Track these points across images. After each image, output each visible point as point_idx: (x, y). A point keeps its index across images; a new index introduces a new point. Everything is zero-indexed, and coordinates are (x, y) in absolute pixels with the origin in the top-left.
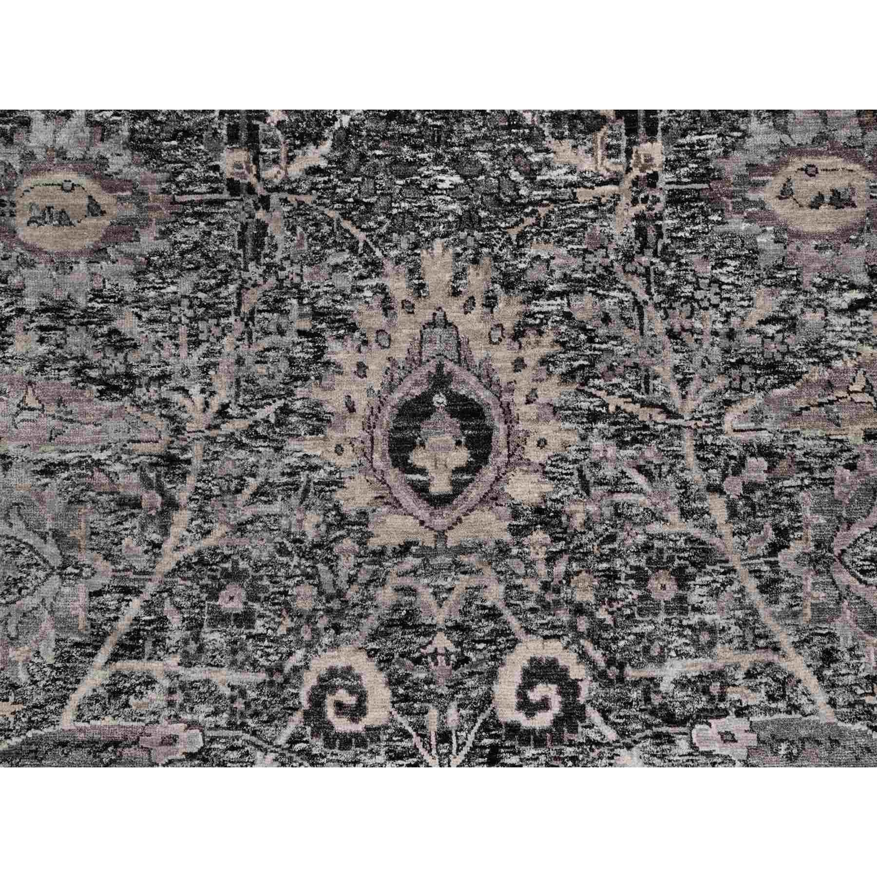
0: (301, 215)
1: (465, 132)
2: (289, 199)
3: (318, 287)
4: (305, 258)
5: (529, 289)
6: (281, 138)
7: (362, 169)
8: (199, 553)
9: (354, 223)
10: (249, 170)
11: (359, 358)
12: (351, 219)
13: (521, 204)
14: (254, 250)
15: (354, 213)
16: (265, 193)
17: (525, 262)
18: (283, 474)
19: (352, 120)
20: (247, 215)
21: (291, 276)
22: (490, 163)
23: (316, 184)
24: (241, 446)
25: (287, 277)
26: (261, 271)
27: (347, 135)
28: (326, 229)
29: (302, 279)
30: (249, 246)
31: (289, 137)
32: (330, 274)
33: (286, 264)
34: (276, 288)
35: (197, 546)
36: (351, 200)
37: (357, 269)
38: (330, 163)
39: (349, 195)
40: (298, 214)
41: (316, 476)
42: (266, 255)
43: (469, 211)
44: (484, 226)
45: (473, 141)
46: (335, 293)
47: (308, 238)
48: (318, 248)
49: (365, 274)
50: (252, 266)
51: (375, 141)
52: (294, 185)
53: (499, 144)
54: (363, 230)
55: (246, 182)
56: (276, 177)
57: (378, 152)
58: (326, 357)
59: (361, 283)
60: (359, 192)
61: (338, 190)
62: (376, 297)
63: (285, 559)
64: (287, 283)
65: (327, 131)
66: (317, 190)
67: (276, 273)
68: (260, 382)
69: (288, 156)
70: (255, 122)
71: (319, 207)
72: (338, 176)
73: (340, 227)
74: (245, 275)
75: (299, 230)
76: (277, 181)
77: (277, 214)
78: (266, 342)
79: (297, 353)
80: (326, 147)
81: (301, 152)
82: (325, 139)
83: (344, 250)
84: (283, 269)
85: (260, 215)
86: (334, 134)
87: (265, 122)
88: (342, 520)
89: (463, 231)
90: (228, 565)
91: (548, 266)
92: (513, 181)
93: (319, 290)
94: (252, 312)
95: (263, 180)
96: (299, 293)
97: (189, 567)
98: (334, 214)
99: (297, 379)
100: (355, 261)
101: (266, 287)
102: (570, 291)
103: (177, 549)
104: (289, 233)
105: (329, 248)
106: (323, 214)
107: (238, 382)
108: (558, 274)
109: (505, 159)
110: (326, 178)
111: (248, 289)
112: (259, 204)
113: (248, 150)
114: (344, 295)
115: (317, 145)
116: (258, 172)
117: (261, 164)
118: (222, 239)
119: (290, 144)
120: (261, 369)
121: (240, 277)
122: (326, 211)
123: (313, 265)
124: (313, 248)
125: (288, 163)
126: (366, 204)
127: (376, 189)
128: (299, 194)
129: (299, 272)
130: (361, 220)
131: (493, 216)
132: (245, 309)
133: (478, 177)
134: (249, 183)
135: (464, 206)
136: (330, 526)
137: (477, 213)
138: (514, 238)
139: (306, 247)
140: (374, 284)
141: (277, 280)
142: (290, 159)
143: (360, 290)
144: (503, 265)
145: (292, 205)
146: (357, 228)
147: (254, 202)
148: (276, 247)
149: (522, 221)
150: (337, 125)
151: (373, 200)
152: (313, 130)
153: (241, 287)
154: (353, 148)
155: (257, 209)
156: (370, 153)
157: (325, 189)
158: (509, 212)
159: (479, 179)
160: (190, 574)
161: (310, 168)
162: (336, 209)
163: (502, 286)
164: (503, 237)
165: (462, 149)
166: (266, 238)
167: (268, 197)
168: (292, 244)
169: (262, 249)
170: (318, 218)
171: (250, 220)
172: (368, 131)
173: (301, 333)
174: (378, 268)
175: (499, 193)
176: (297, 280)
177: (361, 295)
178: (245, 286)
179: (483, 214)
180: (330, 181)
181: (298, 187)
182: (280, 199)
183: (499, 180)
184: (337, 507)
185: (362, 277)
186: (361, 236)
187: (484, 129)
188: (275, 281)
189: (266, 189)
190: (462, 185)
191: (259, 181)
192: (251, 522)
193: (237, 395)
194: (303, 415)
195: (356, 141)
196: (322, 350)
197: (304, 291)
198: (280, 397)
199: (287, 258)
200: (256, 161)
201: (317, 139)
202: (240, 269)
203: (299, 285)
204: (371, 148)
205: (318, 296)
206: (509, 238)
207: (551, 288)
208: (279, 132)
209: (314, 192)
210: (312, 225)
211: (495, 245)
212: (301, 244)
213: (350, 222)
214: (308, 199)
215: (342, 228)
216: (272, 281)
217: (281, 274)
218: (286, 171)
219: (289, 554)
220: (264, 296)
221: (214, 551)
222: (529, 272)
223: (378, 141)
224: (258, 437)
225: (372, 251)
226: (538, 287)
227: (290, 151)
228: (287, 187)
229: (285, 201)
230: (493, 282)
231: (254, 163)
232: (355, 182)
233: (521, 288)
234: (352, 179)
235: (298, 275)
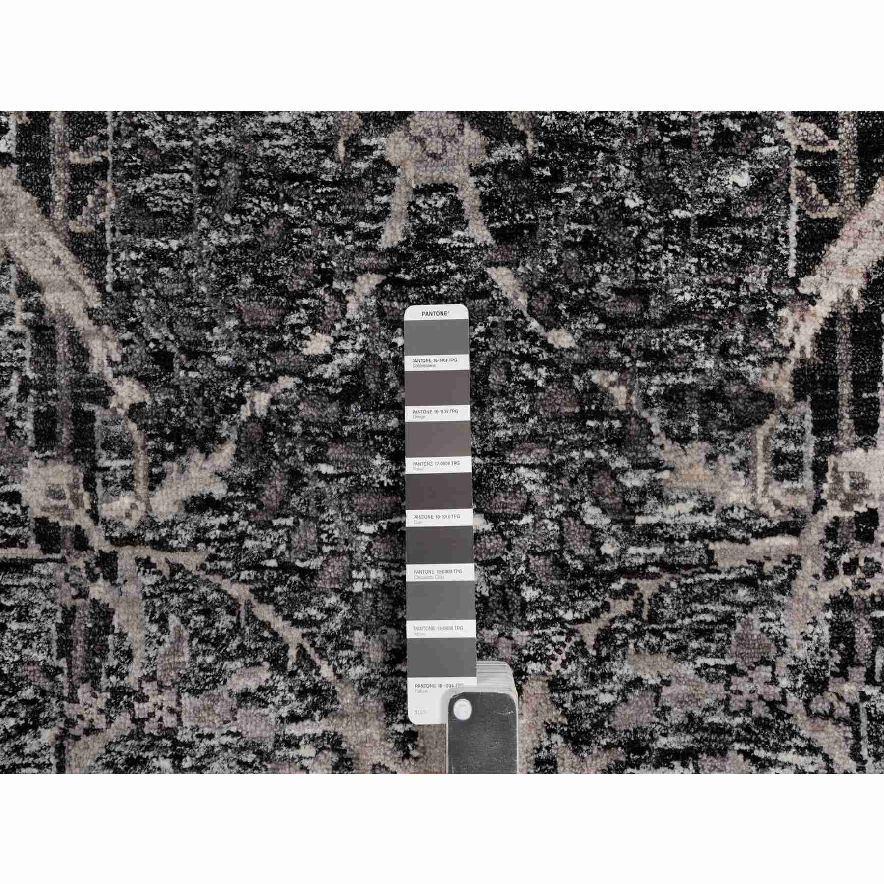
0: (178, 592)
1: (495, 427)
2: (153, 560)
3: (211, 736)
4: (185, 678)
5: (620, 744)
6: (138, 438)
7: (295, 501)
9: (278, 610)
10: (77, 500)
12: (272, 600)
13: (603, 573)
14: (87, 661)
15: (278, 589)
16: (107, 548)
17: (611, 692)
19: (273, 401)
20: (74, 592)
21: (158, 713)
22: (545, 490)
23: (206, 530)
25: (151, 715)
26: (101, 703)
27: (266, 431)
28: (225, 622)
29: (179, 720)
30: (79, 651)
31: (151, 437)
32: (233, 711)
33: (149, 688)
34: (131, 737)
36: (273, 563)
37: (284, 702)
38: (231, 488)
39: (269, 554)
40: (171, 591)
42: (111, 671)
43: (502, 588)
44: (531, 618)
45: (509, 446)
46: (242, 749)
47: (192, 637)
48: (210, 659)
49: (299, 712)
50: (83, 692)
51: (319, 444)
52: (164, 532)
53: (560, 453)
54: (296, 623)
55: (71, 524)
56: (128, 515)
57: (325, 469)
59: (293, 730)
60: (289, 548)
61: (248, 543)
62: (321, 757)
64: (151, 727)
65: (225, 424)
66: (208, 542)
67: (130, 706)
69: (151, 475)
70: (87, 406)
71: (211, 578)
72: (247, 515)
73: (251, 617)
74: (72, 710)
75: (174, 621)
76: (130, 525)
77: (131, 590)
80: (224, 457)
81: (175, 466)
82: (223, 441)
83: (259, 664)
84: (144, 699)
85: (99, 590)
86: (240, 431)
87: (106, 405)
89: (490, 628)
91: (657, 699)
92: (589, 527)
93: (214, 742)
95: (104, 521)
96: (173, 747)
98: (239, 591)
100: (281, 686)
101: (111, 734)
102: (699, 750)
104: (154, 628)
105: (232, 659)
106: (218, 590)
108: (676, 716)
109: (573, 482)
110: (224, 519)
111: (77, 738)
112: (97, 570)
113: (75, 463)
114: (260, 753)
115: (206, 452)
116: (94, 505)
117: (100, 490)
118: (28, 639)
119: (155, 451)
121: (62, 714)
122: (226, 584)
123: (201, 692)
124: (200, 659)
125: (152, 488)
126: (304, 572)
127: (321, 543)
128: (172, 550)
129: (173, 705)
130: (293, 604)
131: (550, 598)
133: (520, 518)
134: (78, 527)
135: (493, 577)
137: (518, 591)
138: (590, 641)
139: (186, 658)
140: (319, 732)
141: (134, 720)
142: (155, 481)
143: (292, 743)
144: (568, 697)
145: (159, 573)
146: (285, 618)
147: (88, 564)
148: (129, 655)
149: (606, 607)
150: (245, 412)
151: (314, 563)
152: (198, 423)
153: (64, 735)
154: (276, 458)
155: (94, 578)
156: (308, 470)
157: (222, 541)
158: (582, 588)
159: (521, 523)
161: (194, 499)
162: (244, 581)
163: (567, 737)
164: (568, 639)
165: (488, 460)
166: (110, 637)
167: (114, 556)
168: (161, 650)
169: (104, 658)
170: (210, 598)
171: (79, 602)
172: (306, 424)
174: (325, 700)
175: (561, 551)
176: (170, 721)
177: (293, 753)
178: (72, 731)
179: (530, 594)
180: (232, 524)
181: (170, 536)
182: (138, 560)
183: (560, 523)
185: (294, 718)
186: (293, 636)
187: (531, 421)
188: (128, 722)
189: (110, 539)
190: (488, 533)
191: (96, 524)
195: (283, 446)
197: (184, 744)
199: (151, 678)
200: (89, 483)
202: (61, 698)
203: (175, 731)
204: (312, 460)
206: (582, 643)
207: (662, 742)
208: (133, 427)
209: (201, 546)
210: (200, 613)
211: (553, 658)
212: (175, 651)
213: (271, 607)
214: (191, 561)
215: (255, 618)
216: (123, 721)
217: (141, 710)
218: (148, 504)
220: (108, 752)
222: (619, 711)
223: (325, 446)
225: (313, 665)
226: (637, 740)
227: (155, 463)
228: (149, 536)
229: (146, 564)
230: (550, 732)
231: (86, 489)
232: (280, 527)
233: (603, 742)
234: (275, 522)
235: (172, 711)
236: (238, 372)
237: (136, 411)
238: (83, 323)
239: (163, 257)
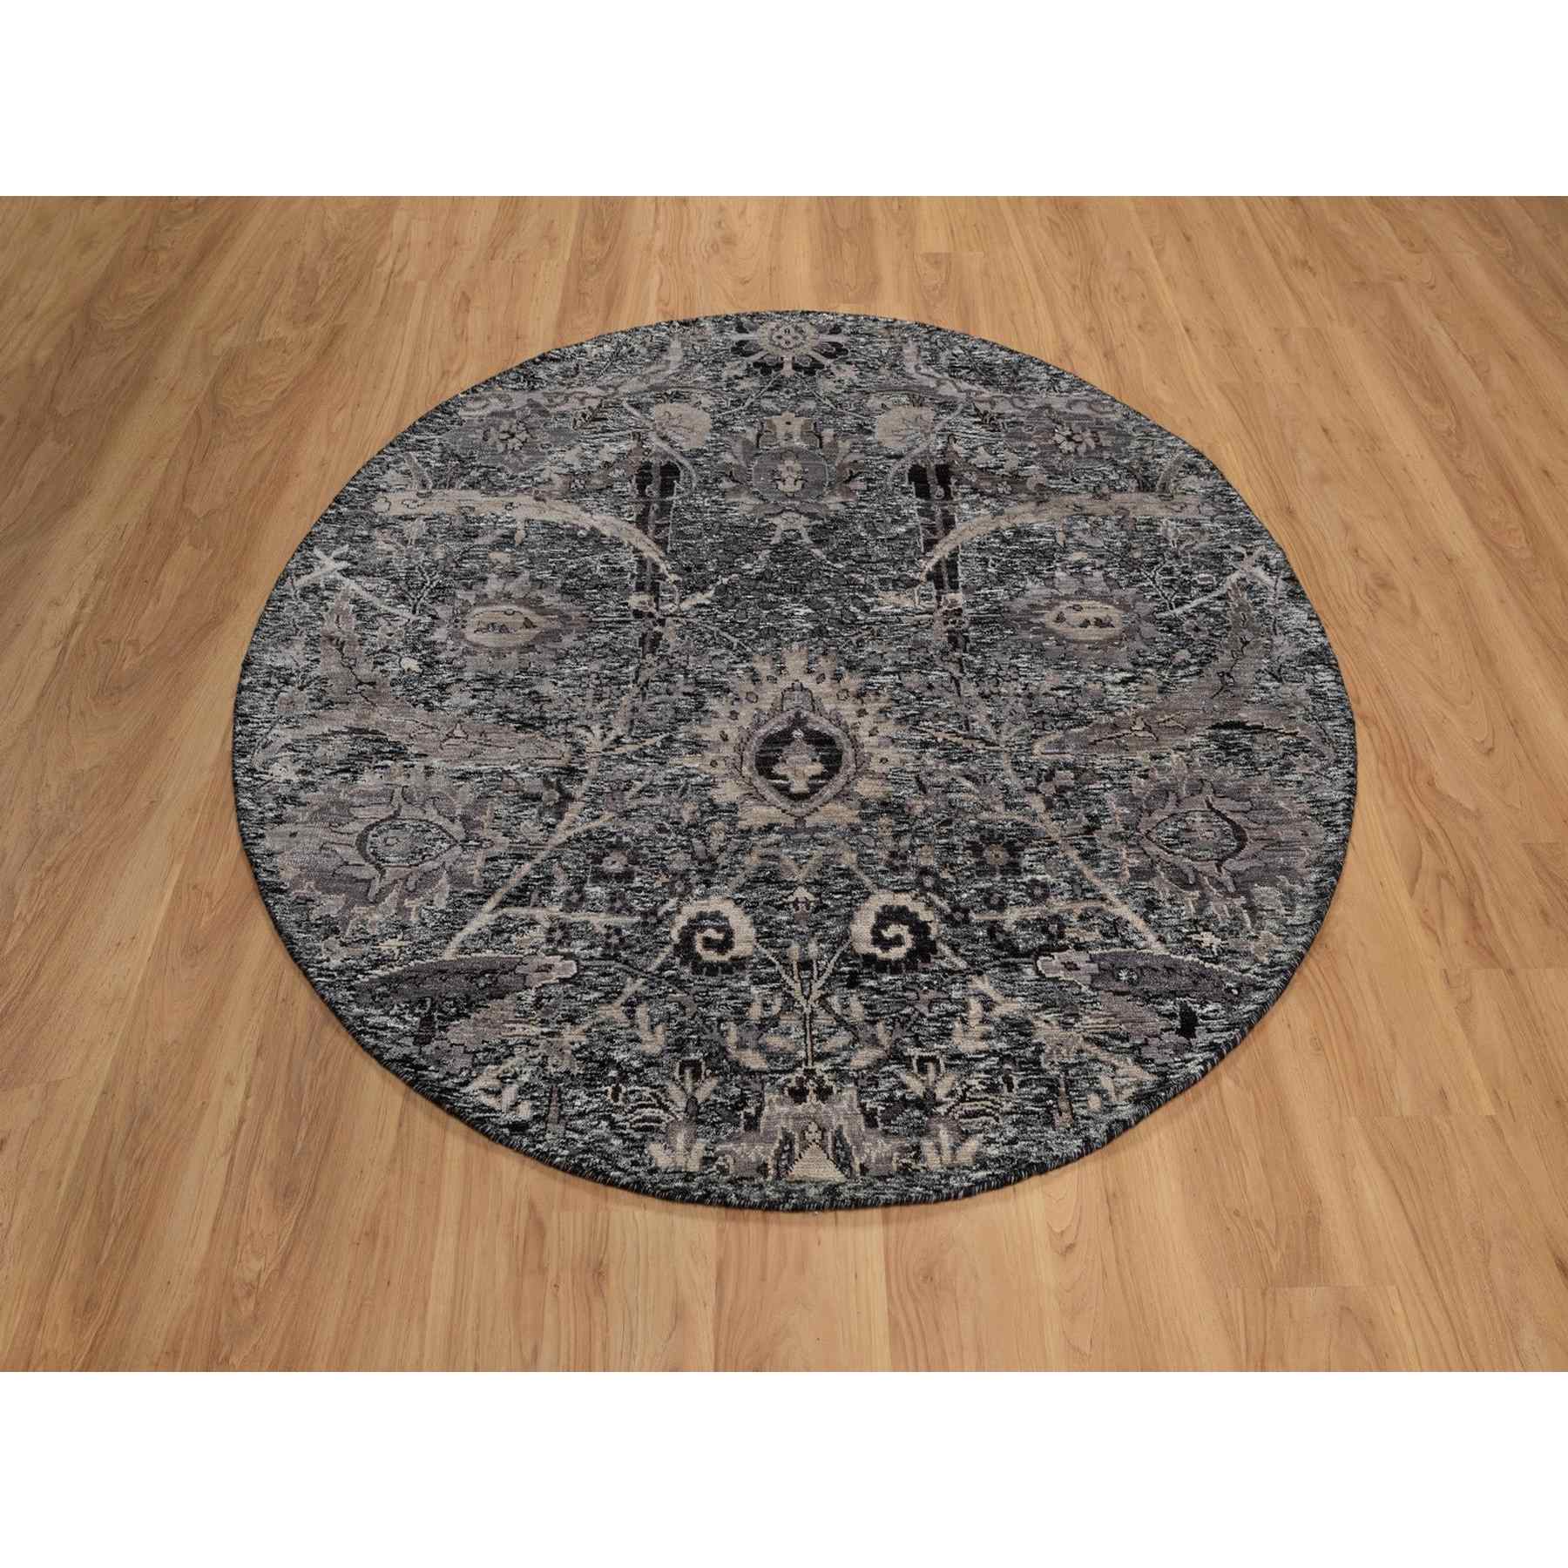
0: (689, 629)
2: (680, 621)
3: (700, 668)
4: (691, 652)
5: (868, 670)
6: (676, 589)
7: (737, 605)
8: (588, 831)
9: (730, 633)
10: (651, 605)
11: (733, 708)
12: (728, 631)
13: (859, 624)
14: (651, 647)
15: (730, 628)
16: (662, 617)
17: (863, 655)
18: (665, 779)
19: (730, 580)
20: (647, 629)
21: (679, 662)
23: (702, 613)
24: (630, 761)
25: (676, 662)
26: (655, 659)
27: (726, 588)
28: (708, 636)
29: (688, 663)
30: (647, 645)
31: (682, 589)
32: (710, 661)
33: (676, 656)
34: (667, 668)
35: (586, 827)
36: (728, 621)
37: (731, 658)
38: (712, 602)
39: (727, 619)
40: (687, 629)
41: (693, 781)
42: (660, 651)
43: (819, 627)
44: (831, 635)
46: (713, 672)
47: (694, 641)
48: (701, 647)
49: (738, 661)
51: (747, 591)
52: (685, 613)
53: (840, 593)
54: (737, 637)
55: (648, 611)
56: (671, 609)
57: (749, 597)
58: (704, 708)
59: (734, 666)
60: (735, 617)
61: (718, 616)
62: (746, 674)
63: (664, 836)
64: (676, 666)
65: (711, 586)
66: (702, 616)
67: (668, 660)
68: (651, 722)
69: (681, 598)
70: (657, 581)
71: (703, 625)
72: (718, 609)
74: (643, 661)
75: (687, 637)
76: (671, 611)
77: (670, 628)
78: (657, 699)
79: (682, 705)
80: (711, 594)
81: (691, 596)
82: (709, 590)
83: (722, 648)
84: (673, 658)
85: (657, 629)
86: (716, 588)
87: (664, 581)
88: (715, 808)
89: (814, 638)
90: (613, 840)
91: (882, 657)
92: (852, 612)
93: (701, 670)
94: (647, 682)
95: (661, 610)
96: (685, 671)
97: (578, 840)
98: (714, 629)
99: (680, 720)
100: (730, 654)
101: (659, 668)
102: (900, 672)
103: (569, 828)
104: (679, 639)
105: (710, 647)
106: (706, 628)
107: (632, 722)
108: (890, 662)
109: (845, 601)
110: (709, 610)
111: (644, 669)
112: (657, 623)
113: (651, 595)
114: (720, 673)
115: (703, 593)
116: (657, 606)
117: (660, 602)
118: (626, 642)
119: (683, 592)
120: (652, 715)
121: (639, 662)
122: (709, 627)
123: (697, 656)
124: (697, 647)
125: (681, 602)
126: (740, 623)
127: (747, 616)
128: (688, 618)
129: (686, 659)
130: (736, 632)
131: (838, 630)
132: (641, 680)
134: (650, 612)
135: (815, 625)
136: (703, 813)
137: (825, 628)
138: (854, 642)
139: (692, 646)
140: (745, 666)
141: (668, 664)
142: (682, 600)
143: (734, 670)
145: (682, 624)
146: (733, 636)
147: (653, 622)
148: (668, 646)
149: (860, 633)
150: (719, 583)
151: (745, 621)
152: (701, 586)
153: (639, 668)
154: (731, 594)
155: (655, 625)
156: (743, 597)
157: (708, 615)
158: (850, 628)
159: (826, 611)
160: (579, 845)
161: (697, 604)
162: (716, 626)
163: (846, 668)
164: (846, 641)
165: (812, 595)
166: (661, 641)
167: (664, 620)
168: (682, 644)
169: (658, 647)
170: (702, 630)
171: (649, 631)
172: (742, 586)
173: (685, 694)
174: (748, 658)
175: (841, 618)
176: (683, 664)
177: (734, 673)
178: (643, 667)
179: (830, 629)
180: (712, 611)
181: (687, 614)
182: (674, 621)
184: (711, 800)
185: (735, 663)
186: (735, 641)
188: (666, 665)
189: (663, 615)
190: (813, 613)
191: (658, 611)
192: (636, 810)
193: (631, 730)
194: (685, 743)
195: (733, 591)
196: (702, 704)
197: (689, 670)
198: (666, 731)
199: (677, 652)
200: (656, 600)
201: (703, 590)
202: (639, 658)
203: (686, 667)
204: (744, 594)
205: (700, 673)
206: (851, 642)
207: (885, 669)
208: (674, 586)
209: (700, 617)
210: (698, 634)
211: (839, 645)
212: (688, 645)
213: (727, 633)
214: (695, 621)
215: (720, 636)
216: (664, 664)
217: (672, 661)
218: (679, 606)
219: (668, 832)
220: (657, 673)
221: (601, 830)
222: (867, 660)
223: (749, 591)
224: (646, 755)
225: (743, 648)
226: (875, 669)
227: (683, 595)
228: (679, 614)
229: (677, 621)
230: (839, 666)
232: (731, 612)
233: (861, 669)
234: (729, 611)
235: (685, 661)
236: (717, 573)
237: (675, 582)
238: (657, 560)
239: (690, 545)
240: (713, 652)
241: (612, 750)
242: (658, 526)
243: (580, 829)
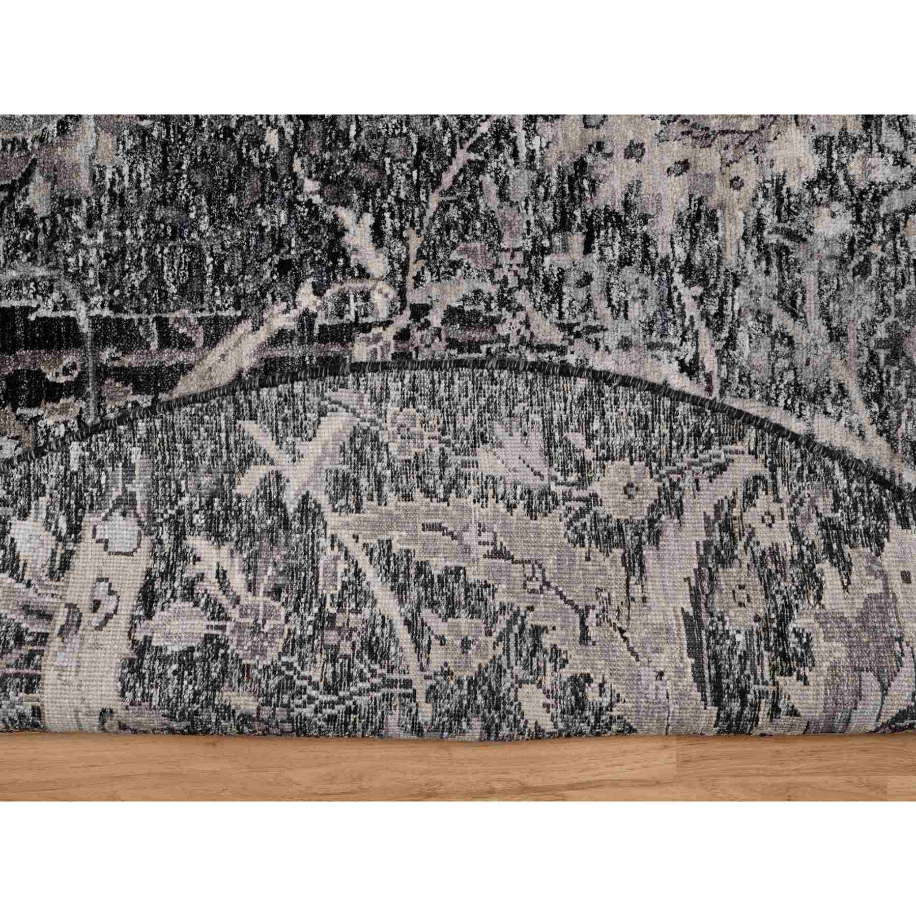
8: (867, 401)
11: (619, 155)
18: (767, 272)
24: (731, 341)
35: (859, 405)
41: (771, 220)
58: (619, 209)
63: (874, 266)
68: (651, 311)
78: (601, 305)
79: (613, 253)
88: (825, 177)
90: (882, 355)
94: (562, 327)
97: (884, 416)
99: (646, 254)
103: (862, 435)
107: (651, 346)
120: (635, 310)
132: (557, 338)
136: (833, 196)
160: (893, 413)
173: (588, 250)
184: (810, 185)
192: (829, 320)
193: (670, 347)
194: (693, 242)
196: (609, 213)
198: (670, 280)
201: (337, 231)
205: (540, 223)
219: (867, 259)
221: (865, 378)
224: (720, 314)
240: (490, 200)
241: (709, 380)
242: (165, 341)
243: (863, 415)
